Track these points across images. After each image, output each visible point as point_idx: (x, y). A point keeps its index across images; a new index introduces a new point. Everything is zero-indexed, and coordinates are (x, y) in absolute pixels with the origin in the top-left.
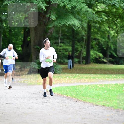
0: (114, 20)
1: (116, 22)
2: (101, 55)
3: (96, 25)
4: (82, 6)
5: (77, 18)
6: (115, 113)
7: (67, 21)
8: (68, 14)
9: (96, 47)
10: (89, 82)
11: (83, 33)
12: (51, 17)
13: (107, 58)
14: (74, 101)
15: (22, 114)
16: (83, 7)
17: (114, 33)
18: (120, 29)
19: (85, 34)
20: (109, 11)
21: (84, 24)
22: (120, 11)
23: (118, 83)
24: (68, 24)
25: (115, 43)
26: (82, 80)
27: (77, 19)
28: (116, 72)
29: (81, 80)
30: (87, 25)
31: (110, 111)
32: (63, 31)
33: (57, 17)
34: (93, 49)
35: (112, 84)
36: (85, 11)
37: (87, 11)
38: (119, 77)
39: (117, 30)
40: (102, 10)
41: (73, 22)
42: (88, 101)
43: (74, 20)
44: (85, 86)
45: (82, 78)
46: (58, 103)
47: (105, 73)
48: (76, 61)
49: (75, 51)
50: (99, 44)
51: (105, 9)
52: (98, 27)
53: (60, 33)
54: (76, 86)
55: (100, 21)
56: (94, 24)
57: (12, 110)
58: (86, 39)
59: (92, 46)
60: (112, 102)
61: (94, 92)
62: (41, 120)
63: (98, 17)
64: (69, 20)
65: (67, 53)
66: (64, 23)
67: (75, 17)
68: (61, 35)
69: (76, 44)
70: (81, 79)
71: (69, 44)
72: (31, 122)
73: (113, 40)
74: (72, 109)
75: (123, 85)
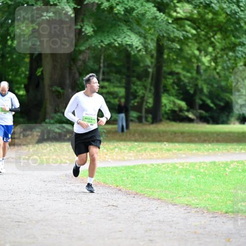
0: (209, 36)
1: (212, 39)
2: (183, 104)
3: (174, 45)
4: (146, 8)
5: (136, 31)
6: (211, 221)
7: (115, 38)
8: (119, 23)
9: (174, 88)
10: (158, 158)
11: (148, 61)
12: (83, 30)
13: (195, 111)
14: (128, 196)
15: (25, 222)
16: (148, 10)
17: (210, 62)
18: (220, 53)
19: (152, 63)
20: (199, 17)
21: (149, 44)
22: (222, 18)
23: (217, 161)
24: (119, 44)
25: (211, 80)
26: (144, 154)
27: (136, 33)
28: (212, 139)
29: (142, 155)
30: (155, 44)
31: (200, 215)
32: (108, 57)
33: (96, 29)
34: (168, 93)
35: (204, 162)
36: (151, 17)
37: (156, 18)
38: (219, 149)
39: (216, 56)
40: (186, 16)
41: (127, 40)
42: (156, 195)
43: (129, 36)
44: (151, 166)
45: (145, 151)
46: (98, 199)
47: (191, 141)
48: (134, 117)
49: (131, 97)
50: (179, 82)
51: (191, 13)
52: (178, 49)
53: (102, 61)
54: (134, 167)
55: (182, 38)
56: (170, 43)
57: (7, 214)
58: (153, 74)
59: (165, 86)
60: (205, 199)
61: (169, 178)
62: (63, 233)
63: (178, 30)
64: (121, 34)
65: (116, 101)
66: (109, 42)
67: (132, 30)
68: (104, 66)
69: (134, 83)
70: (143, 152)
71: (120, 82)
72: (44, 238)
73: (208, 74)
74: (126, 211)
75: (227, 165)
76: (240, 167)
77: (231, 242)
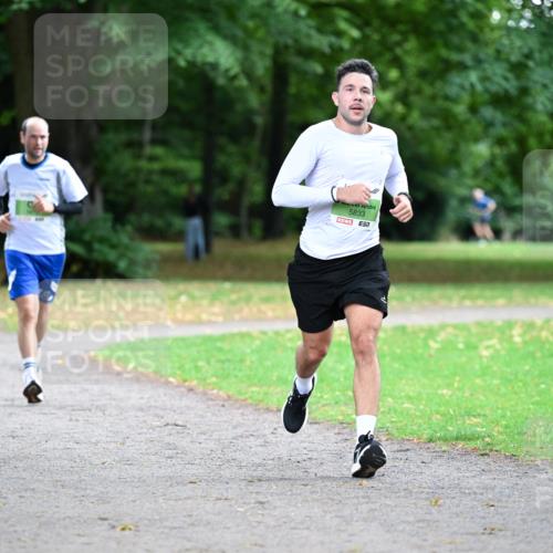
1: (398, 51)
5: (227, 32)
8: (188, 15)
10: (277, 318)
11: (254, 100)
14: (210, 403)
17: (393, 102)
18: (416, 82)
23: (408, 324)
26: (246, 310)
27: (226, 37)
29: (241, 310)
30: (269, 63)
37: (269, 5)
38: (414, 298)
41: (208, 53)
42: (273, 402)
43: (211, 44)
45: (248, 301)
46: (141, 410)
49: (216, 181)
52: (319, 75)
54: (223, 338)
55: (327, 50)
56: (300, 60)
60: (382, 409)
63: (320, 30)
65: (182, 190)
67: (216, 29)
69: (223, 150)
70: (243, 304)
71: (191, 147)
72: (21, 497)
74: (204, 437)
75: (431, 333)
76: (461, 339)
77: (440, 506)
